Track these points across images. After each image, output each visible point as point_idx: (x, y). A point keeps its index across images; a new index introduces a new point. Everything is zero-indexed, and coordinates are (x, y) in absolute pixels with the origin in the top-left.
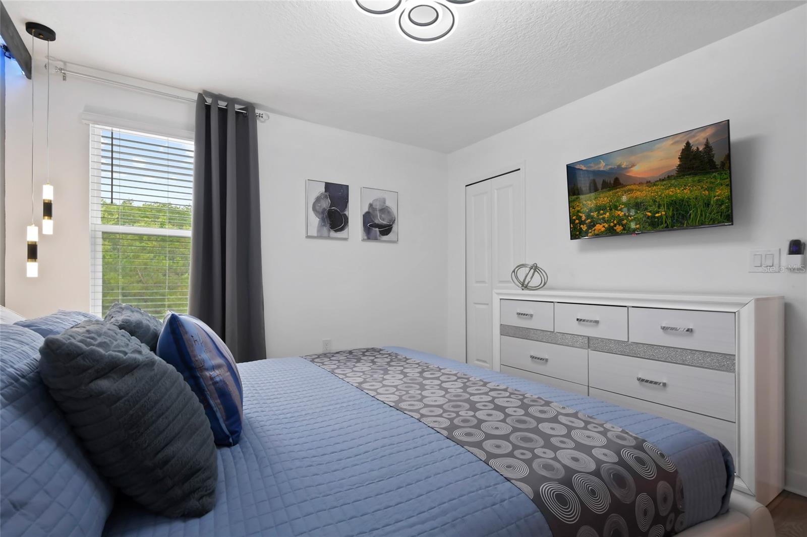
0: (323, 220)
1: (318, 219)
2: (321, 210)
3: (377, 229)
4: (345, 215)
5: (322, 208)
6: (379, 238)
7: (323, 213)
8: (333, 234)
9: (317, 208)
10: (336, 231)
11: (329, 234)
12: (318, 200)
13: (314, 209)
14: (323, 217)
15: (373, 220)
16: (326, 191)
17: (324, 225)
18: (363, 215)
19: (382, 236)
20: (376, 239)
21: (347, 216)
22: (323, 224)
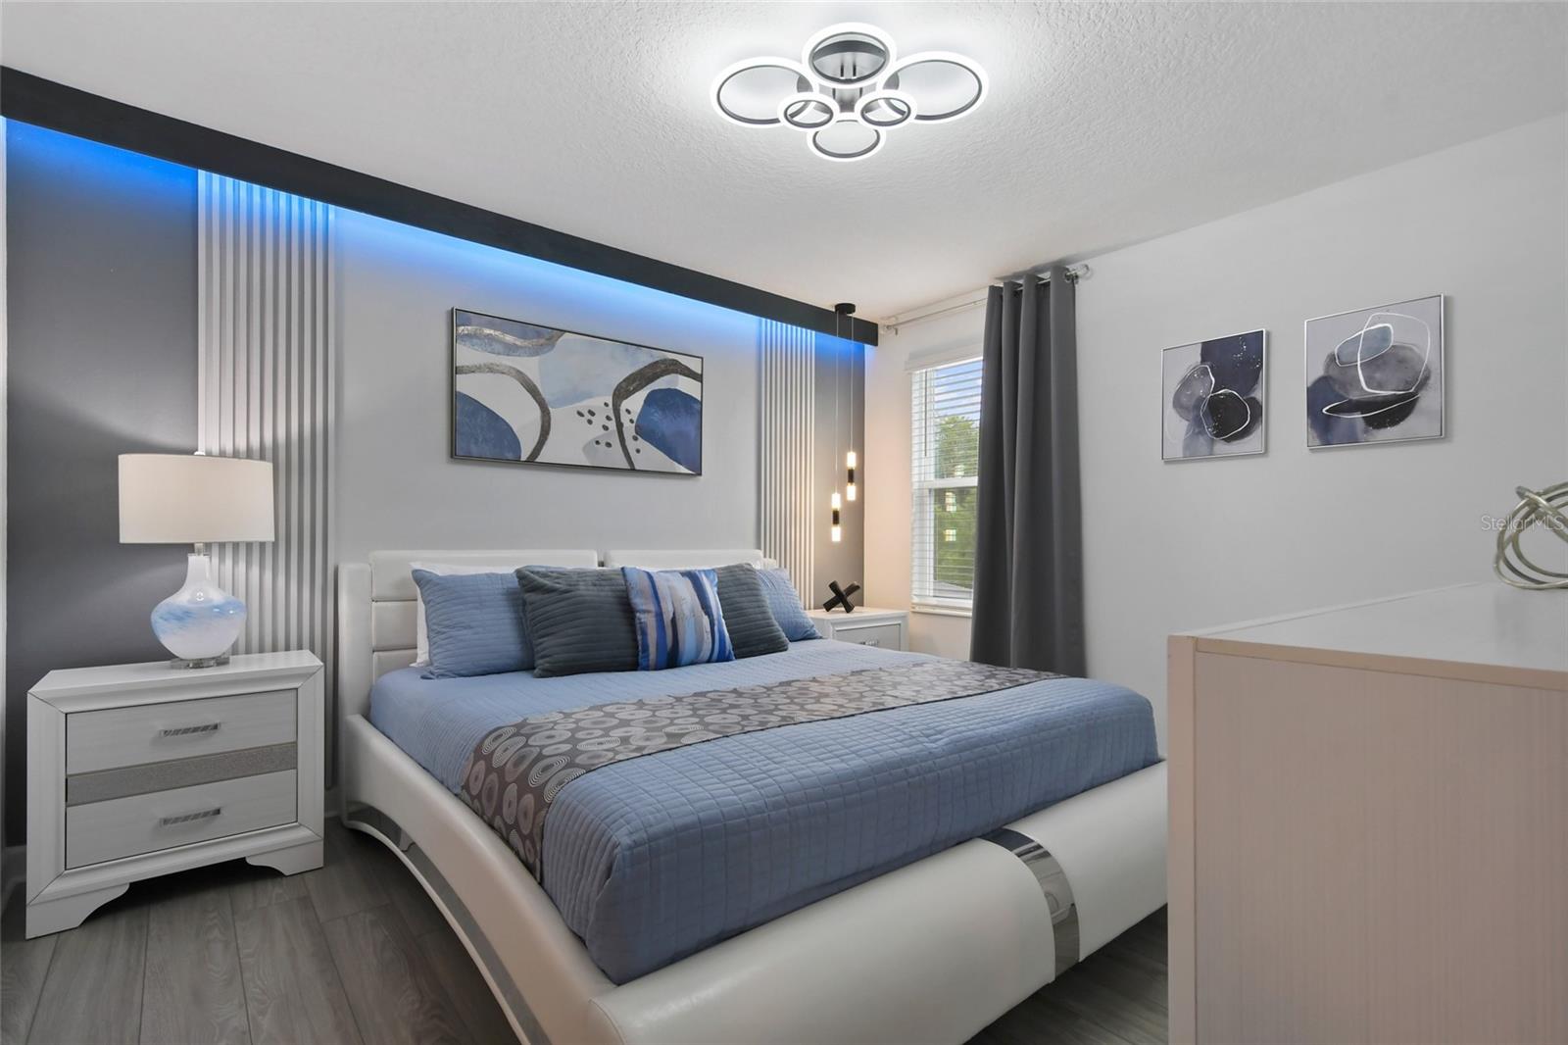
0: (1197, 423)
1: (1187, 423)
2: (1193, 402)
3: (1358, 416)
4: (1254, 399)
5: (1194, 400)
6: (1360, 435)
7: (1197, 407)
8: (1221, 447)
9: (1184, 400)
10: (1228, 440)
11: (1212, 449)
12: (1186, 383)
13: (1177, 404)
14: (1198, 416)
15: (1341, 392)
16: (1203, 361)
17: (1200, 433)
18: (1309, 390)
19: (1375, 432)
20: (1351, 439)
21: (1258, 403)
22: (1197, 431)
